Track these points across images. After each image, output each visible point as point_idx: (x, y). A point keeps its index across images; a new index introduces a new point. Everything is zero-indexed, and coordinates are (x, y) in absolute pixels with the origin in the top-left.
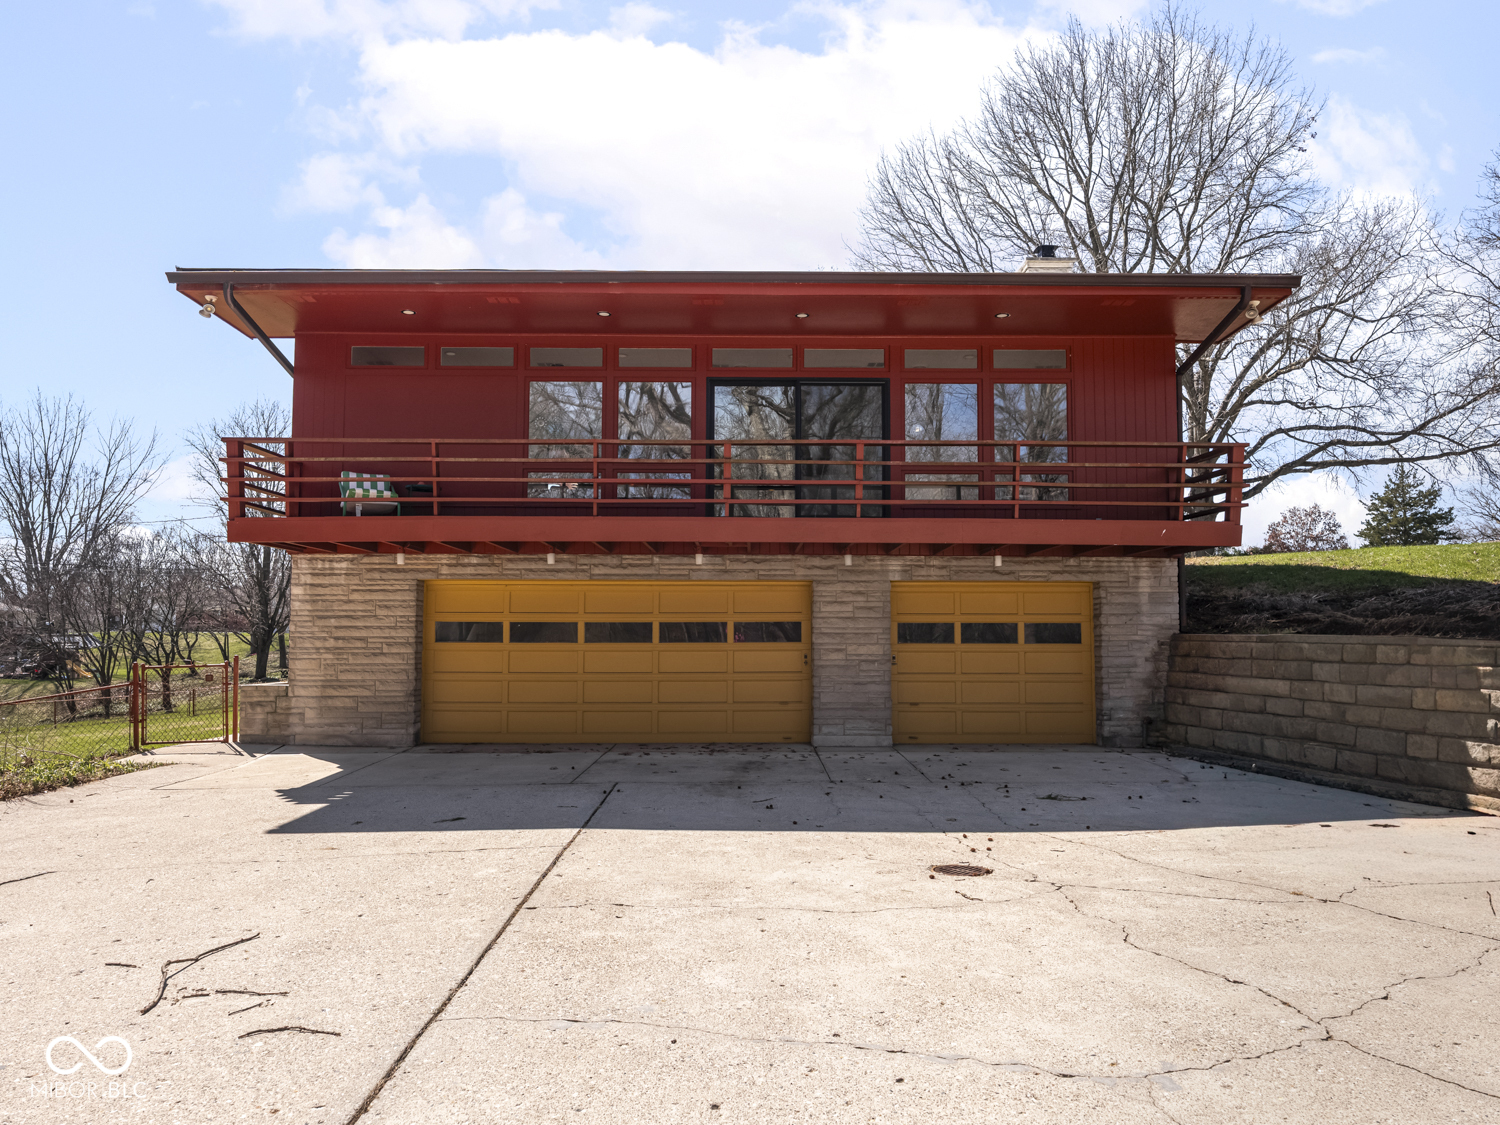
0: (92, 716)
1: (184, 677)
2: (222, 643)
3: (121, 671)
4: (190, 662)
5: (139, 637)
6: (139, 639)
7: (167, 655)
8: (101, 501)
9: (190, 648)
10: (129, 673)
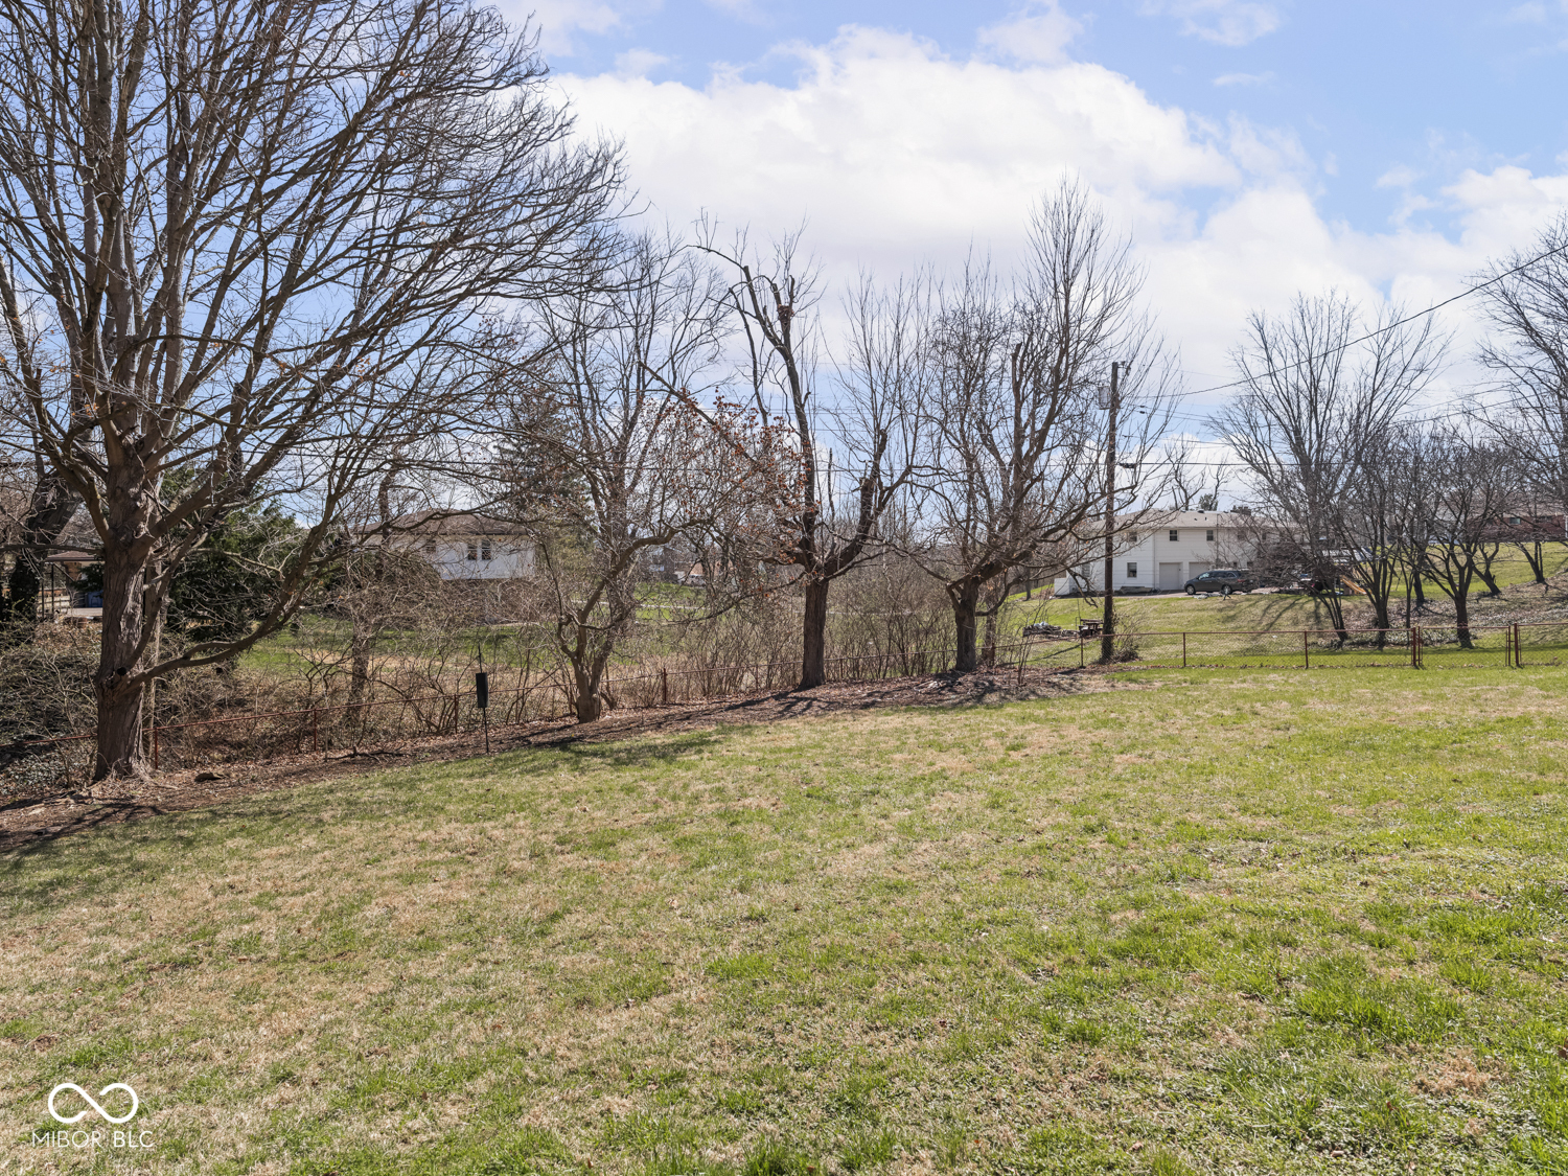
0: (1363, 643)
1: (1483, 595)
2: (1532, 555)
3: (1398, 587)
4: (1488, 578)
5: (1422, 547)
6: (1422, 550)
7: (1461, 570)
8: (1372, 399)
9: (1488, 561)
10: (1409, 591)
